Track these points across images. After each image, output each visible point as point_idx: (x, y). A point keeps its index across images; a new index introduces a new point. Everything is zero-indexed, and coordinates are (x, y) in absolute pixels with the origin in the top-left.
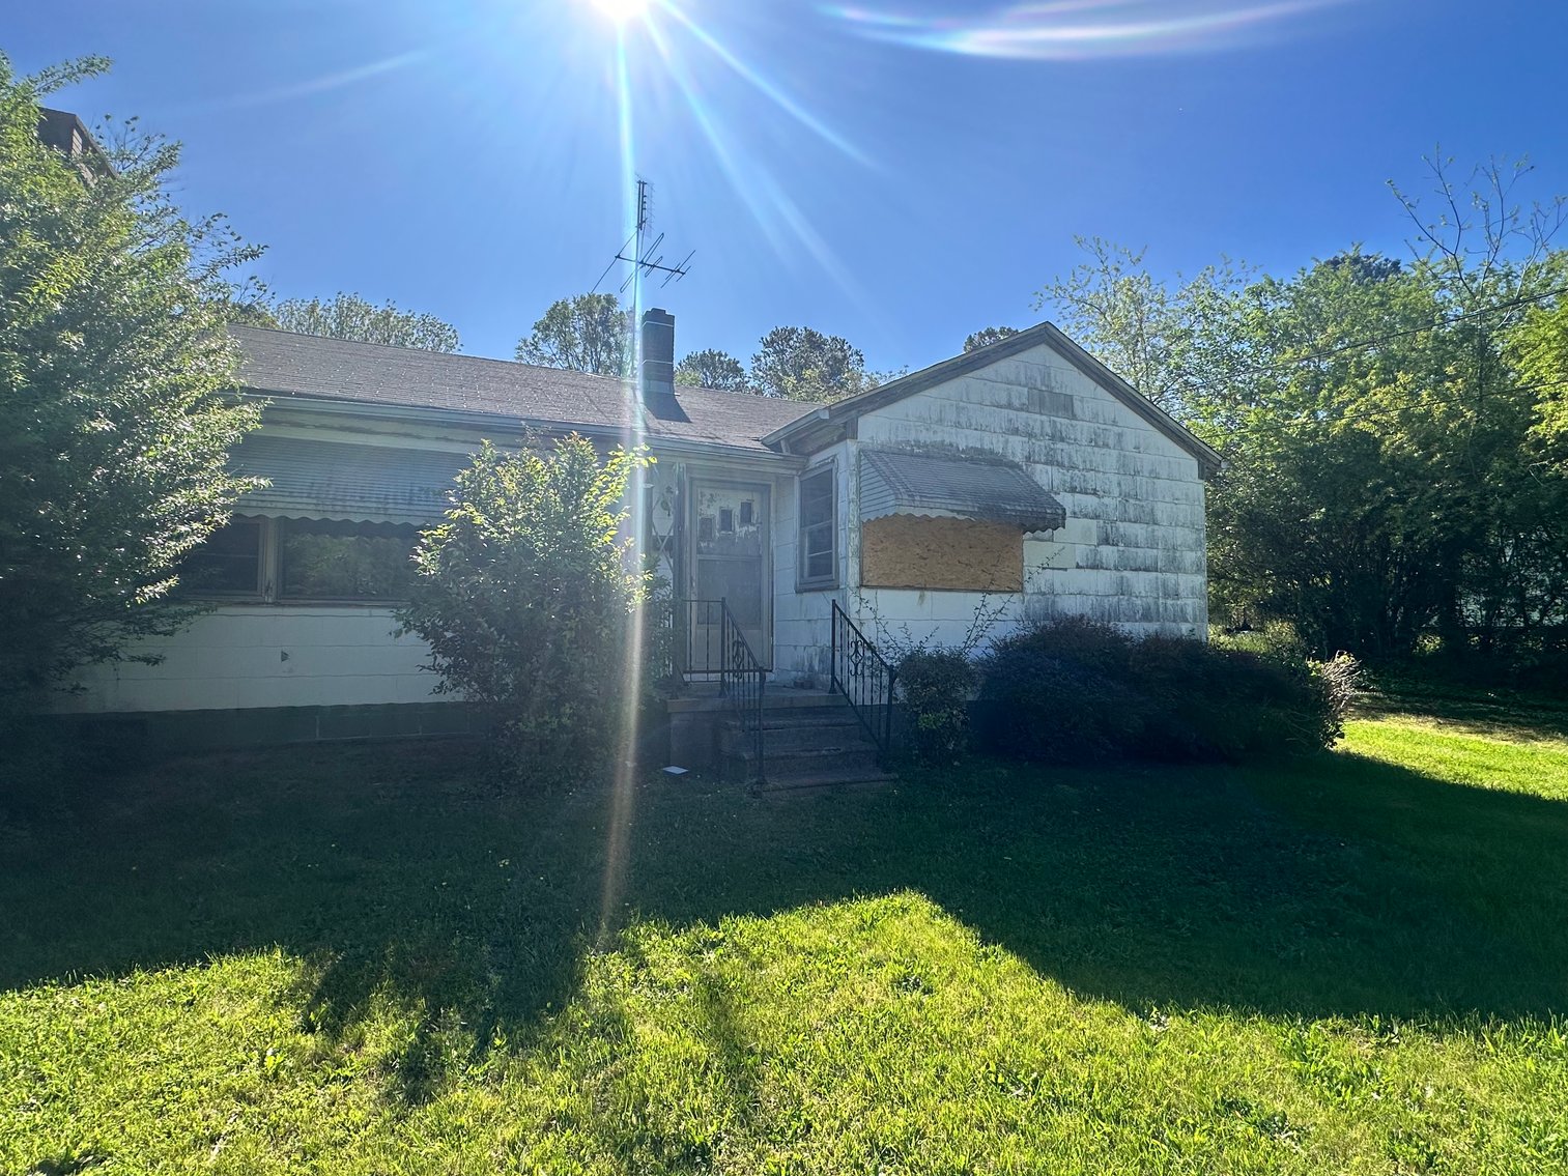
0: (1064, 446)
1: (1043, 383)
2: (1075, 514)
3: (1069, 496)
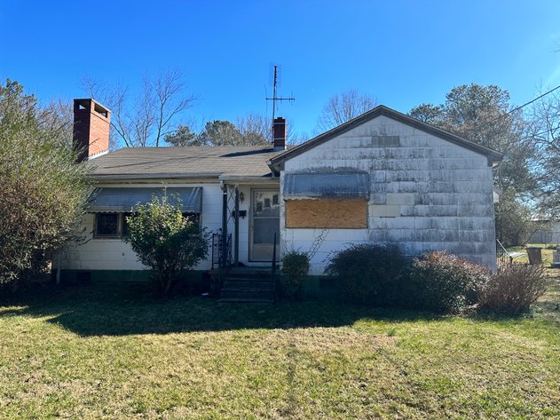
0: (394, 160)
1: (381, 133)
2: (400, 191)
3: (397, 184)
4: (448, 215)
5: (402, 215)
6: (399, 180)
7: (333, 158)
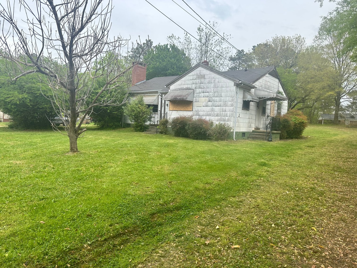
0: (203, 84)
1: (199, 74)
2: (203, 97)
3: (203, 94)
4: (218, 106)
5: (203, 106)
6: (203, 92)
7: (184, 84)
